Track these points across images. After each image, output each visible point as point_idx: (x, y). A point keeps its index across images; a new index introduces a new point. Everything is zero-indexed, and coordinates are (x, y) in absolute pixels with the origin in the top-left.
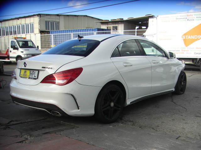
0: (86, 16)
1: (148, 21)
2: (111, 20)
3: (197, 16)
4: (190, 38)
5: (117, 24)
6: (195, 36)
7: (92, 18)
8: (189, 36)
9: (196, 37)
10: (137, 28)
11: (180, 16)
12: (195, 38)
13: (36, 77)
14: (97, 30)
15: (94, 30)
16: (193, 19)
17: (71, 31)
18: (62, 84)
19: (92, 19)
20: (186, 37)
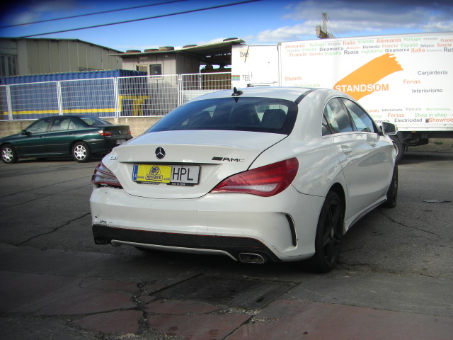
0: (78, 41)
1: (231, 52)
2: (145, 51)
3: (364, 45)
4: (351, 90)
5: (159, 60)
6: (362, 86)
7: (92, 45)
8: (350, 86)
9: (363, 88)
10: (202, 67)
11: (329, 44)
12: (362, 91)
13: (195, 181)
14: (118, 73)
15: (112, 74)
16: (356, 50)
17: (54, 77)
18: (267, 192)
19: (91, 48)
20: (342, 88)
